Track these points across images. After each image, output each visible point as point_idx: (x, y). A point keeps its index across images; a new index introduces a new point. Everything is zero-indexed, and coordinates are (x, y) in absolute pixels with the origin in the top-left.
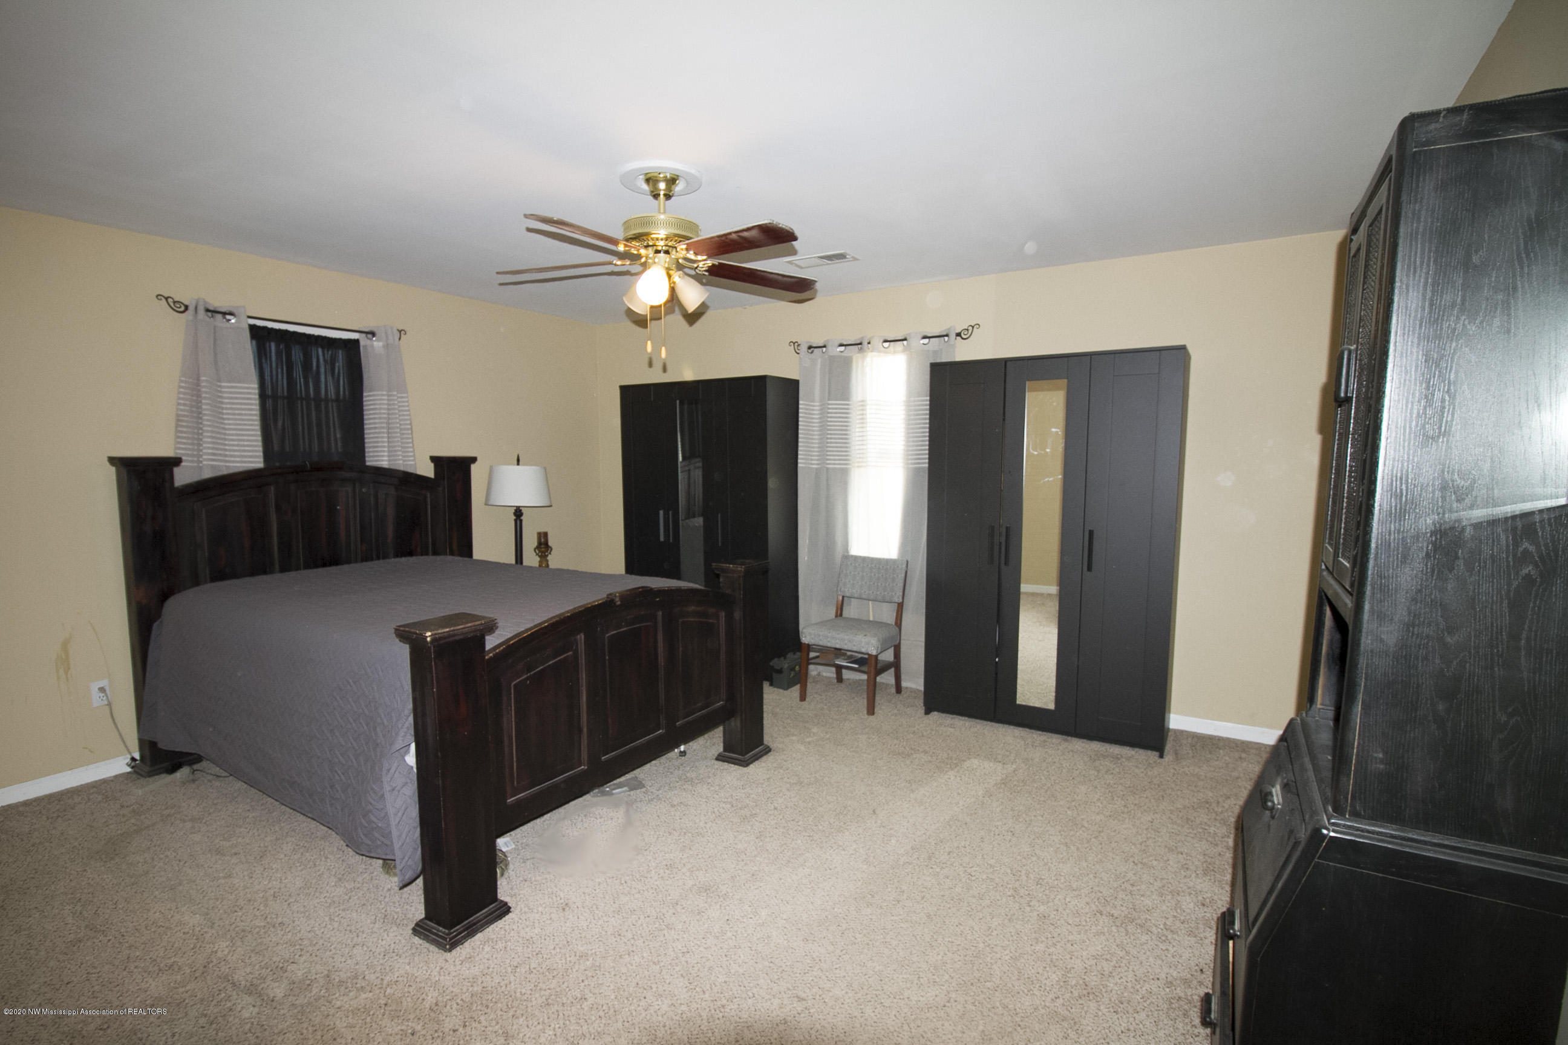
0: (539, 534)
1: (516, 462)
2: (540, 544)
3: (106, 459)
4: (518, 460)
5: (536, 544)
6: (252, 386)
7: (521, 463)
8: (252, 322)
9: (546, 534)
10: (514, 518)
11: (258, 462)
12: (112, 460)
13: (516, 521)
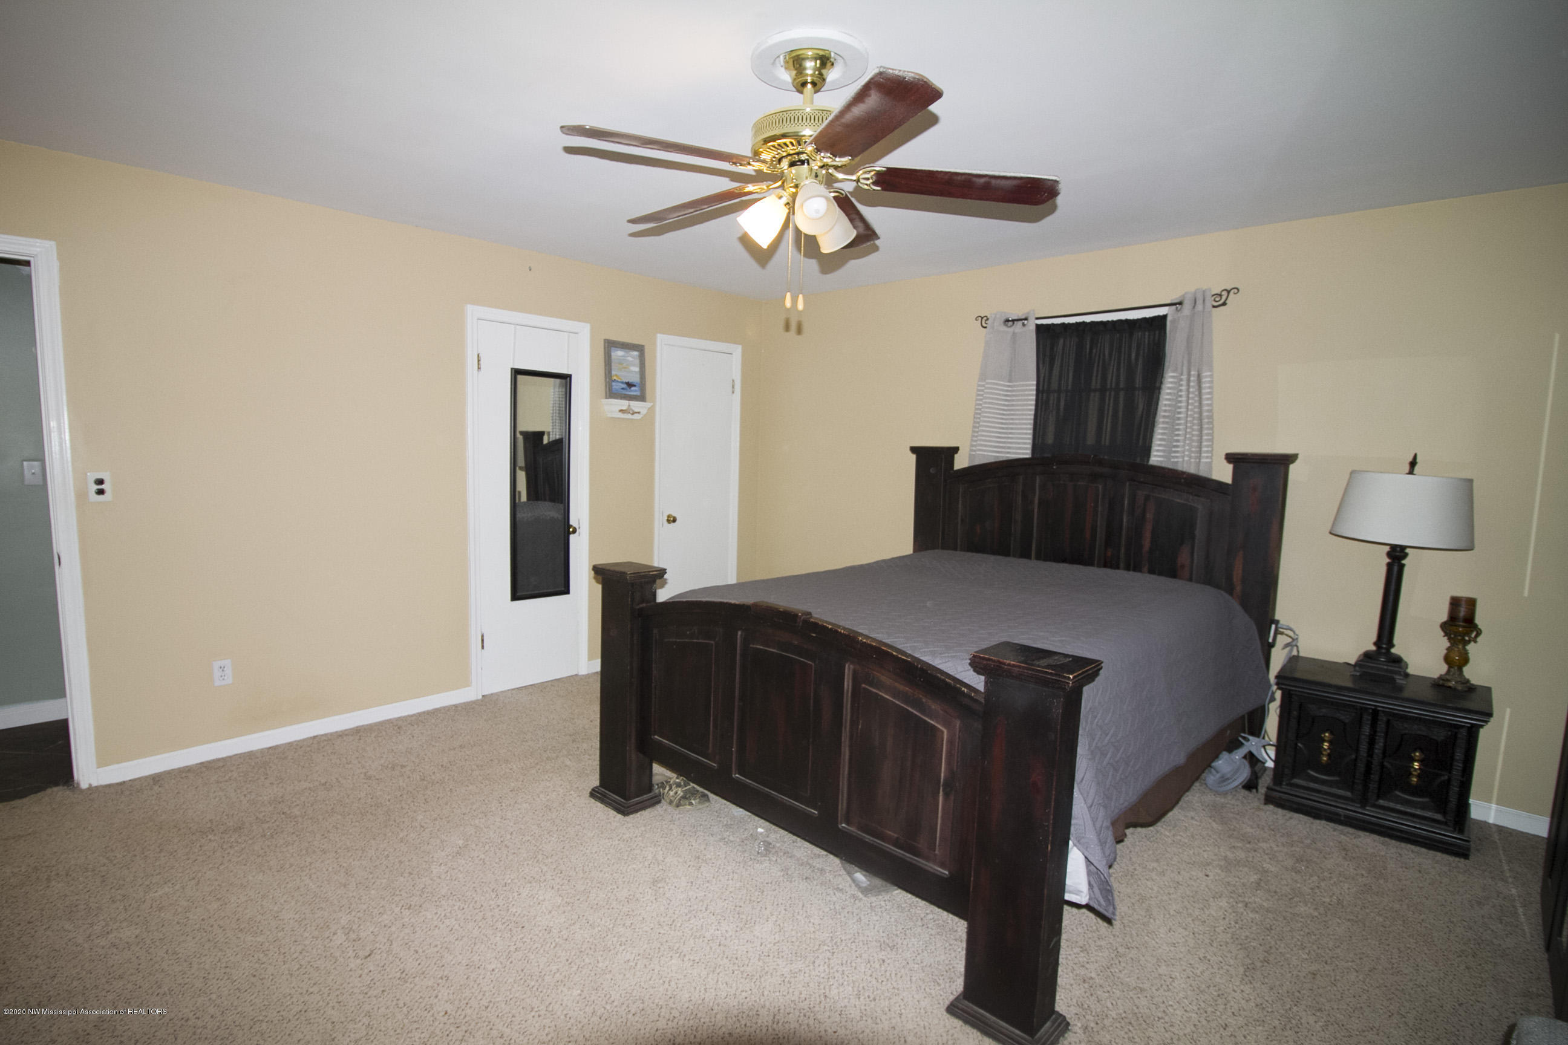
0: (1455, 602)
1: (1407, 468)
2: (1453, 618)
3: (909, 449)
4: (1413, 464)
5: (1444, 617)
6: (1032, 383)
7: (1417, 469)
8: (1039, 322)
9: (1472, 603)
10: (1388, 560)
11: (1027, 454)
12: (914, 450)
13: (1389, 566)
